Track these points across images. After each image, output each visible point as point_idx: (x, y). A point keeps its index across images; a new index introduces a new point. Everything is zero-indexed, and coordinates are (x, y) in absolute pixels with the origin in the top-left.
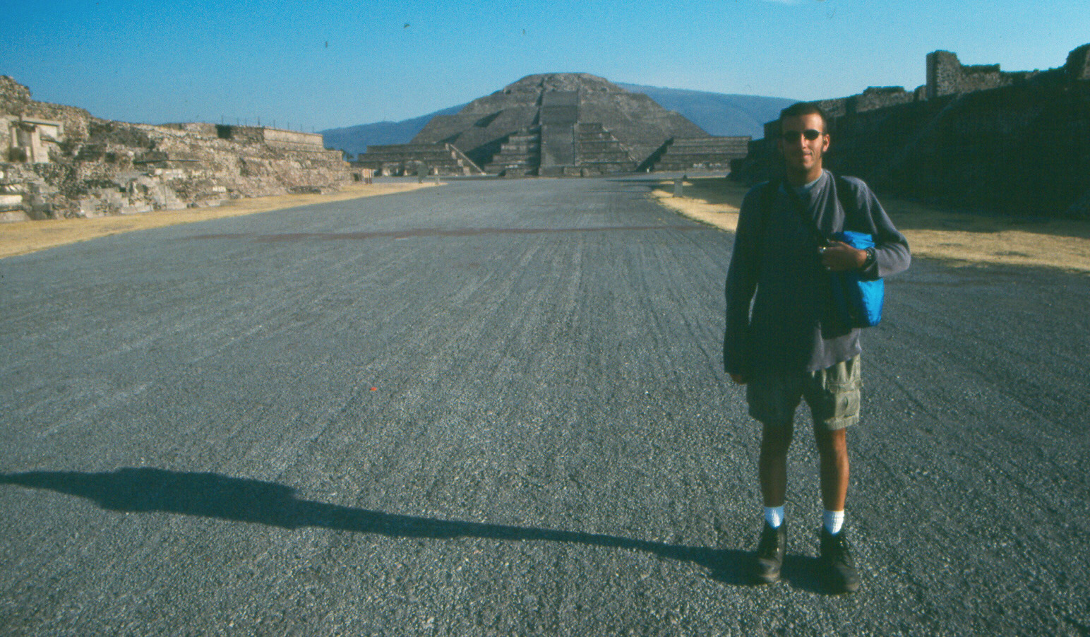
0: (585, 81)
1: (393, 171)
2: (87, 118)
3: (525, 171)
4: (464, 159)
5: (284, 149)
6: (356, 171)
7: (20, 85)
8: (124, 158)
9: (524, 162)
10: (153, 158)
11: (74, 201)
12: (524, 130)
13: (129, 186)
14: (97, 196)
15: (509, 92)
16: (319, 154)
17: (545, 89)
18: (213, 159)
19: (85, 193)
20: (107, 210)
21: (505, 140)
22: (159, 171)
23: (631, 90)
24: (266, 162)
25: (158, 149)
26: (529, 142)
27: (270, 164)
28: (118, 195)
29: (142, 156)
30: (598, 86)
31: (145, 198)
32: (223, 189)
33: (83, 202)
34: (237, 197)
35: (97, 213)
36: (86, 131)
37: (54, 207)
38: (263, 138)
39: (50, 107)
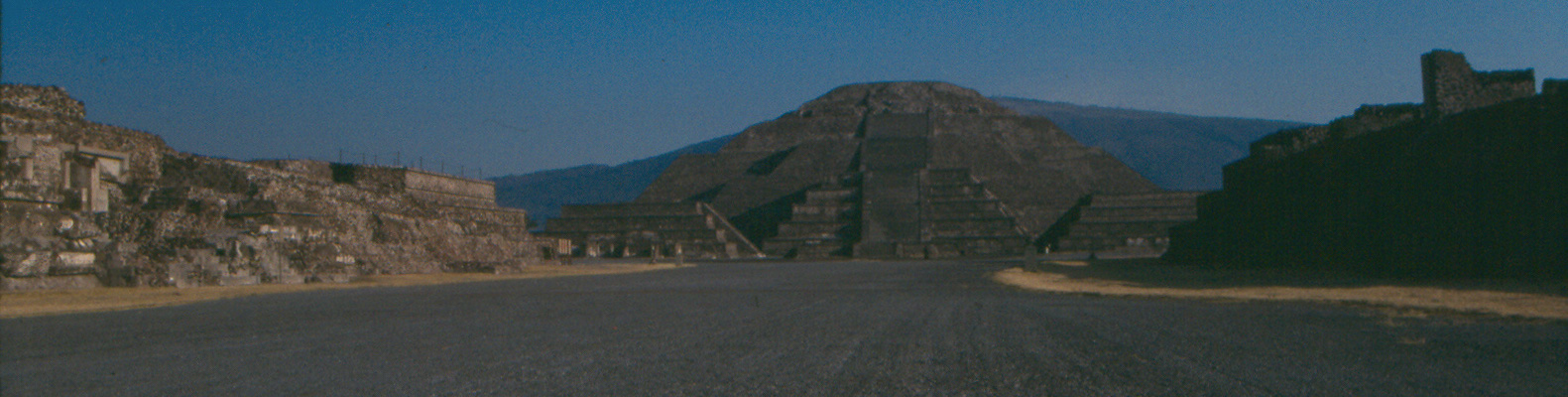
0: (939, 95)
1: (604, 247)
2: (160, 149)
3: (831, 249)
4: (727, 229)
5: (436, 202)
6: (548, 242)
7: (73, 99)
8: (213, 208)
9: (833, 236)
10: (254, 210)
11: (160, 265)
12: (833, 180)
13: (230, 247)
14: (189, 259)
15: (808, 115)
16: (489, 214)
17: (870, 110)
18: (335, 213)
19: (174, 254)
20: (202, 279)
21: (800, 198)
22: (265, 229)
23: (1021, 111)
24: (412, 221)
25: (262, 196)
26: (843, 201)
27: (417, 225)
28: (215, 260)
29: (238, 206)
30: (962, 102)
31: (250, 265)
32: (351, 260)
33: (172, 266)
34: (371, 272)
35: (190, 283)
36: (157, 168)
37: (137, 272)
38: (403, 185)
39: (113, 131)
